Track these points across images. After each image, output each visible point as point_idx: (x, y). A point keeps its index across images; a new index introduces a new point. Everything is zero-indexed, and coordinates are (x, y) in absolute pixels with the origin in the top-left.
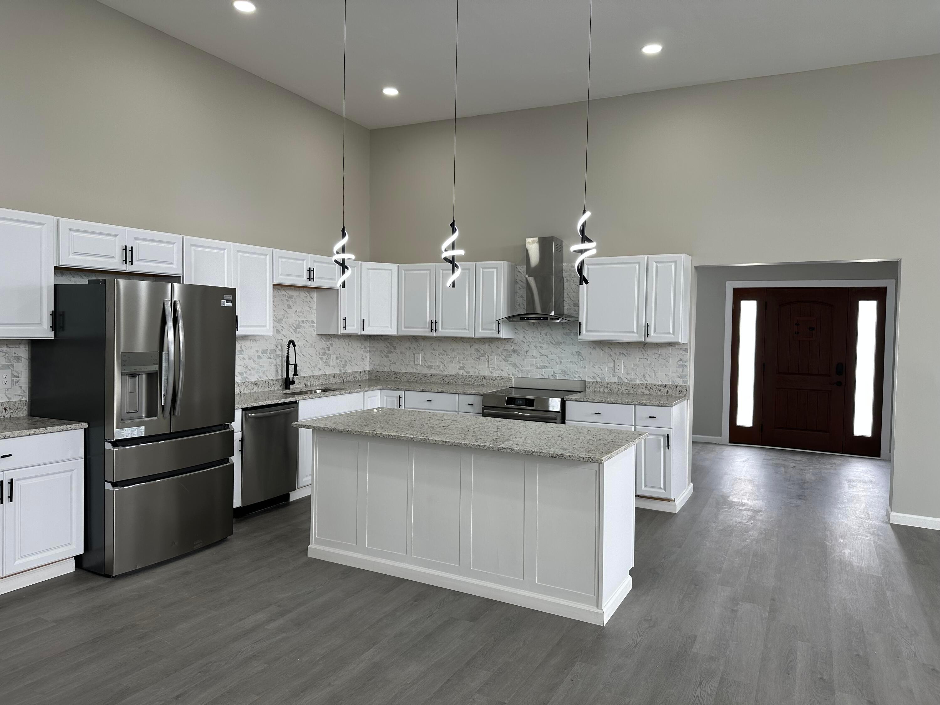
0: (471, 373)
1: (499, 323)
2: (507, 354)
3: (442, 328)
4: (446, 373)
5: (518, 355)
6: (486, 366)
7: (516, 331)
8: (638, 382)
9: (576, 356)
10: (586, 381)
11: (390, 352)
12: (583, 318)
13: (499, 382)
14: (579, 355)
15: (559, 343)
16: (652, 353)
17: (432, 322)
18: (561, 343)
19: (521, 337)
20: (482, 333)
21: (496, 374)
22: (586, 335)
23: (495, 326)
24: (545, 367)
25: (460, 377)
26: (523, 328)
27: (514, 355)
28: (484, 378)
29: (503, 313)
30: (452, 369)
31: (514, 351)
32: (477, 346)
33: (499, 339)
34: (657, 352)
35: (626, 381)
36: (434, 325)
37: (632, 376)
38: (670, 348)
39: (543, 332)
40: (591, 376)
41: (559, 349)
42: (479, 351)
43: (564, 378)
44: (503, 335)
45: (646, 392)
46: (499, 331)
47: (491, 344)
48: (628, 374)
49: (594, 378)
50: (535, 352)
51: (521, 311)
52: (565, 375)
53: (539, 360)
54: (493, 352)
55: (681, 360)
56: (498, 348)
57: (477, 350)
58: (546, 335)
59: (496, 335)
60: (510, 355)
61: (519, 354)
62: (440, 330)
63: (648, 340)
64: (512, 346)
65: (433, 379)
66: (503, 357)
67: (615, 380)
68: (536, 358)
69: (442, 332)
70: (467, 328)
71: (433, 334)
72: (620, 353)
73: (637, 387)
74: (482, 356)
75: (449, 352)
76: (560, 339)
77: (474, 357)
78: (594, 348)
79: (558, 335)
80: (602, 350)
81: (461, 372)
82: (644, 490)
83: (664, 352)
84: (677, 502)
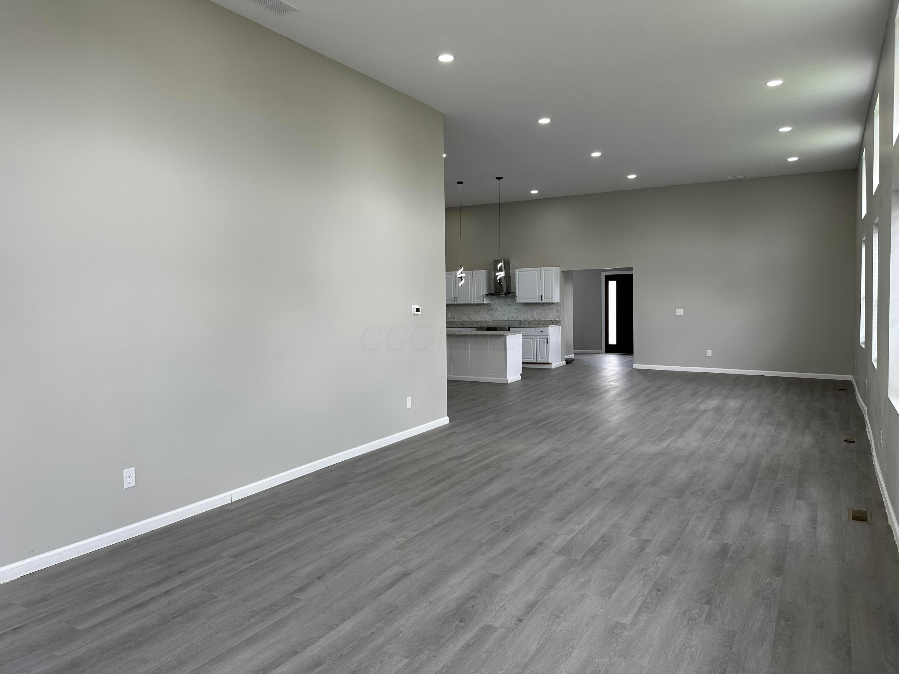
0: (473, 320)
1: (483, 297)
3: (459, 300)
5: (493, 311)
7: (492, 300)
8: (541, 319)
9: (517, 310)
10: (521, 321)
12: (517, 294)
13: (485, 323)
15: (510, 305)
16: (546, 307)
17: (454, 298)
19: (494, 303)
20: (476, 302)
21: (483, 320)
22: (518, 300)
23: (481, 298)
24: (504, 315)
25: (468, 322)
26: (494, 299)
27: (491, 311)
28: (478, 320)
29: (485, 293)
30: (464, 318)
31: (491, 309)
32: (475, 307)
33: (484, 304)
34: (548, 307)
35: (537, 320)
36: (455, 299)
37: (539, 317)
38: (553, 305)
41: (510, 307)
43: (512, 320)
44: (485, 302)
45: (544, 323)
46: (483, 301)
47: (481, 307)
48: (537, 316)
49: (524, 319)
50: (500, 309)
51: (493, 292)
52: (513, 318)
53: (502, 312)
54: (482, 310)
55: (557, 310)
56: (484, 308)
57: (475, 309)
58: (504, 301)
59: (482, 302)
60: (489, 311)
62: (458, 301)
63: (542, 302)
64: (490, 307)
65: (456, 323)
66: (486, 312)
67: (532, 319)
68: (500, 312)
69: (459, 302)
70: (470, 299)
71: (455, 303)
72: (534, 308)
73: (541, 322)
74: (477, 312)
75: (462, 311)
76: (510, 303)
77: (474, 313)
78: (524, 306)
79: (509, 301)
80: (527, 307)
81: (468, 320)
82: (540, 361)
83: (551, 306)
84: (552, 365)
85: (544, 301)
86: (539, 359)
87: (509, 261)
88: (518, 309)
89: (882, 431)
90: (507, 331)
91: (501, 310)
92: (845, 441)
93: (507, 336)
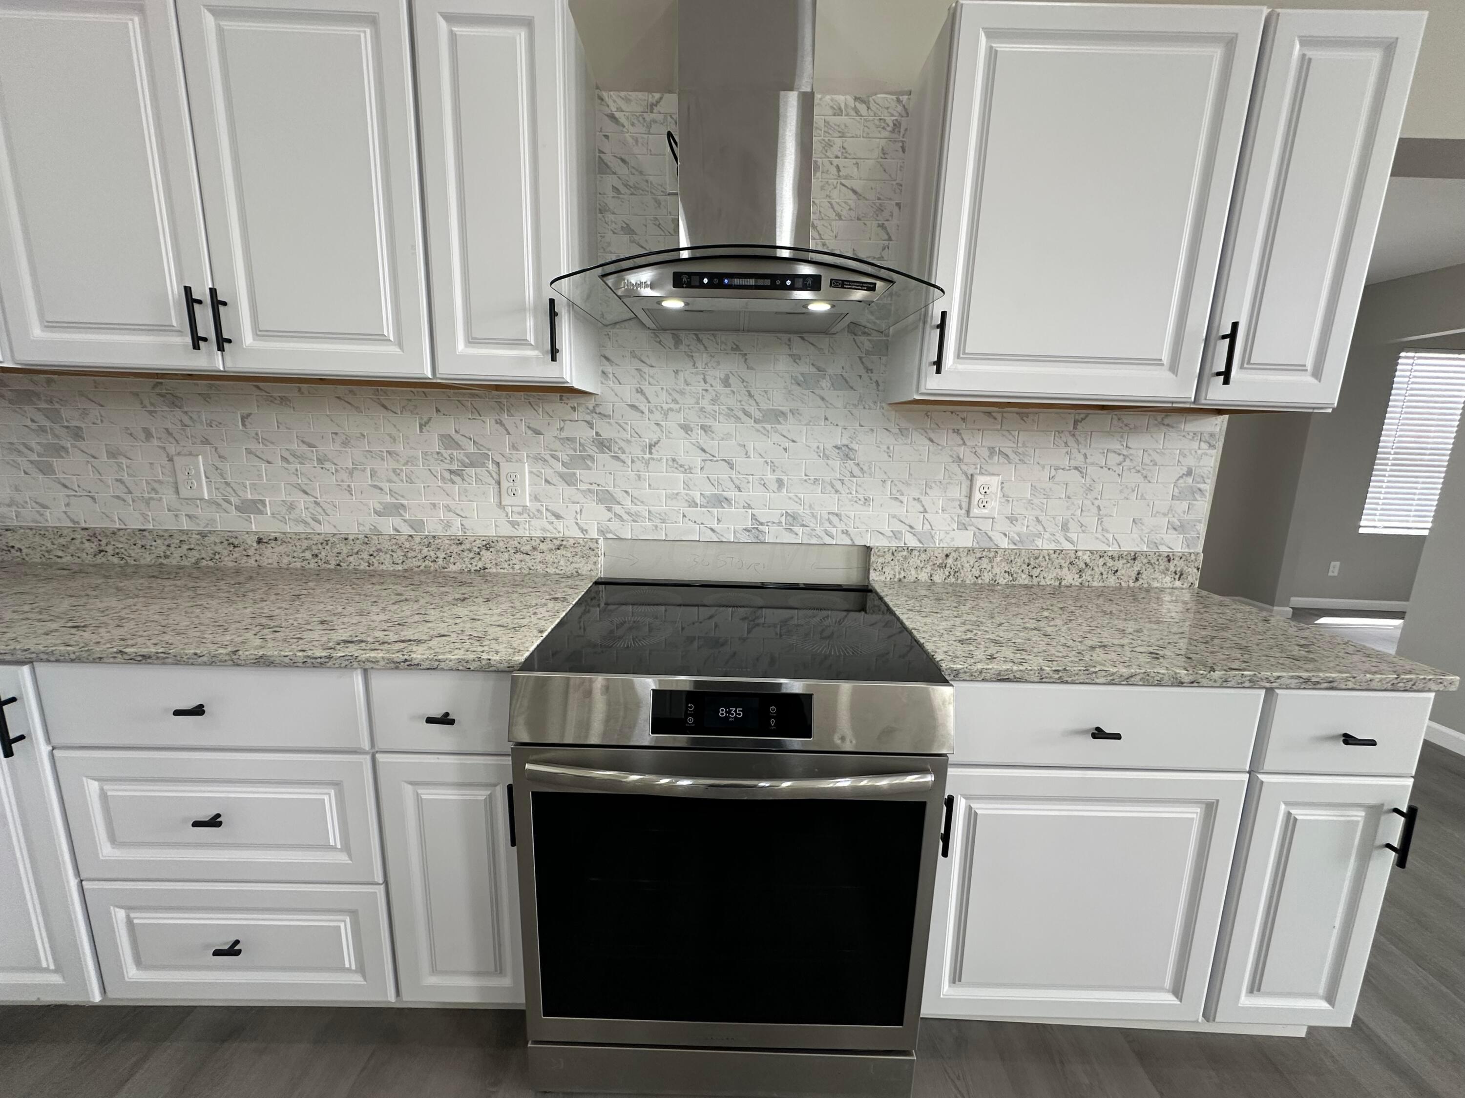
1: (553, 314)
2: (572, 458)
3: (259, 333)
4: (325, 529)
5: (617, 458)
6: (492, 499)
7: (609, 369)
8: (1045, 544)
10: (868, 549)
11: (59, 451)
13: (549, 558)
14: (847, 456)
17: (191, 301)
18: (783, 414)
19: (627, 392)
20: (468, 359)
23: (538, 326)
25: (386, 545)
26: (634, 355)
28: (487, 547)
34: (1117, 446)
35: (1004, 544)
40: (886, 530)
41: (776, 438)
42: (458, 446)
44: (568, 370)
46: (554, 353)
48: (1012, 519)
49: (896, 535)
52: (795, 529)
53: (699, 476)
55: (1189, 473)
56: (538, 433)
57: (448, 441)
60: (583, 460)
61: (623, 457)
62: (248, 338)
64: (590, 425)
68: (689, 470)
69: (260, 351)
70: (389, 331)
73: (1044, 564)
80: (931, 440)
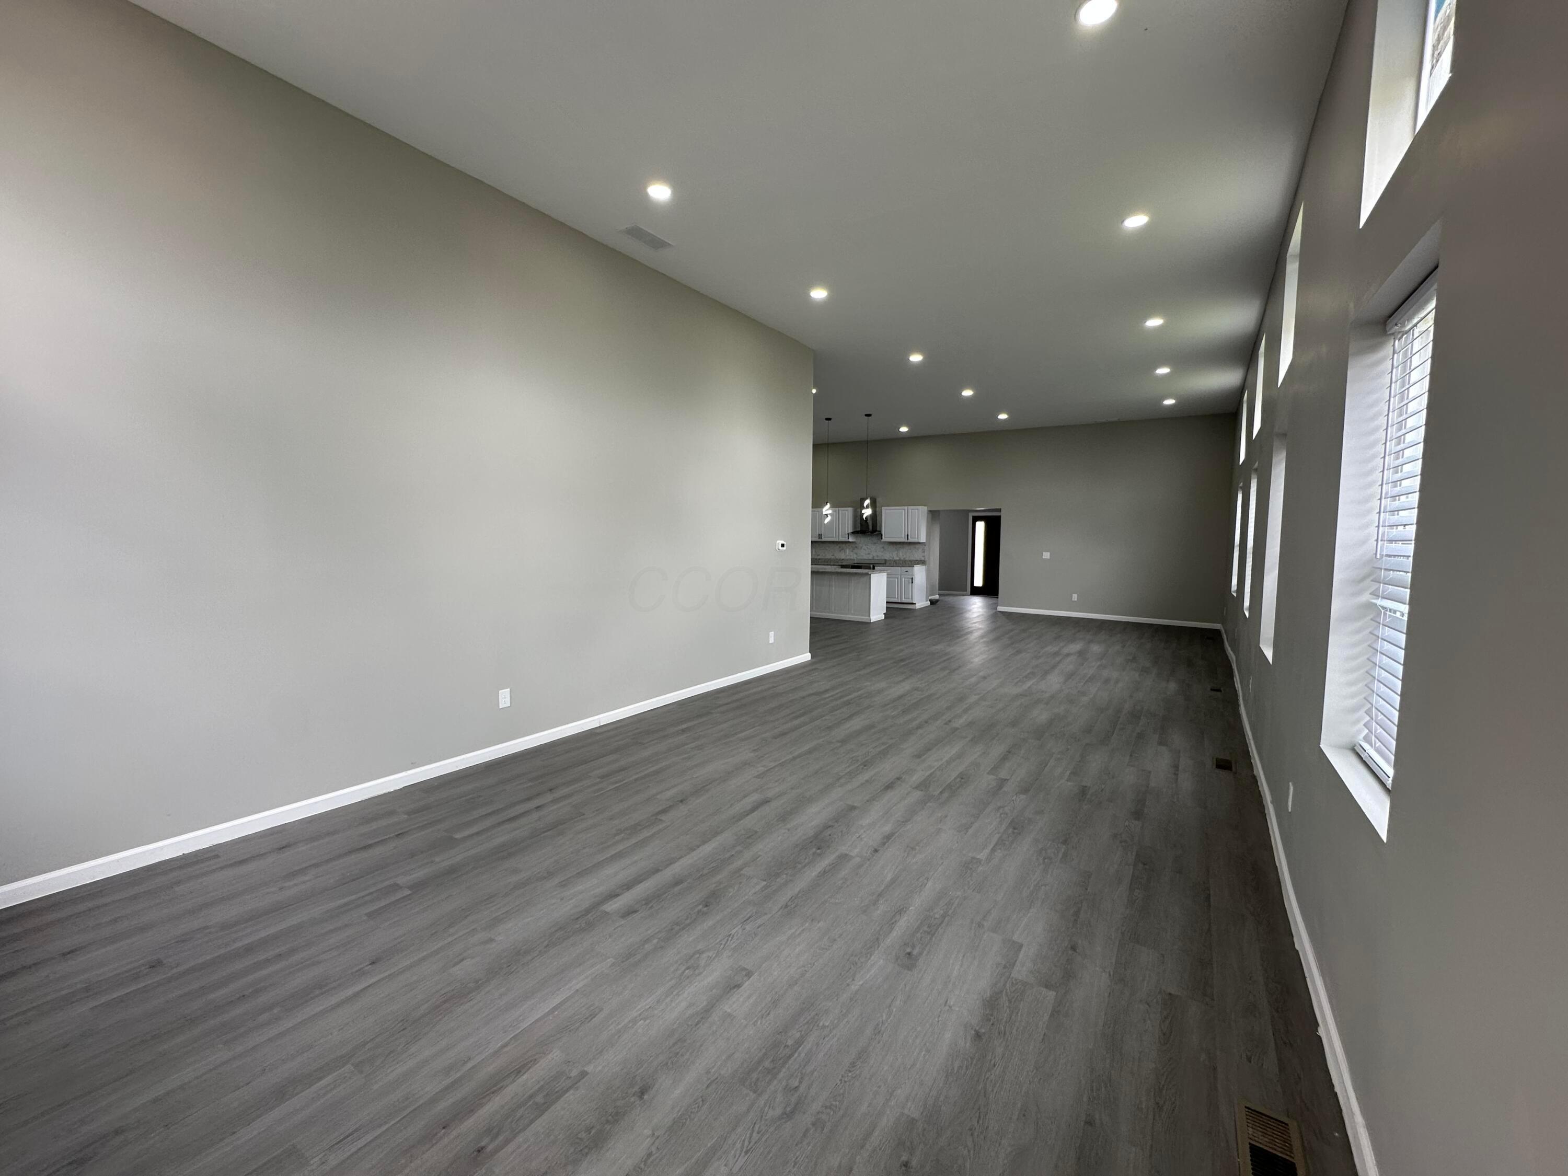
0: (837, 557)
1: (849, 535)
2: (852, 547)
3: (824, 537)
5: (858, 549)
6: (844, 554)
8: (907, 559)
12: (883, 533)
15: (875, 543)
16: (912, 547)
17: (819, 535)
20: (842, 539)
21: (848, 558)
22: (884, 539)
23: (847, 536)
24: (869, 554)
27: (856, 549)
29: (851, 530)
30: (829, 556)
31: (856, 547)
32: (839, 545)
33: (849, 542)
34: (914, 546)
35: (902, 559)
37: (905, 556)
38: (919, 544)
39: (869, 538)
43: (877, 558)
45: (910, 563)
46: (848, 538)
47: (846, 544)
48: (903, 556)
50: (864, 547)
51: (859, 529)
54: (847, 548)
57: (840, 547)
58: (870, 540)
59: (847, 540)
60: (854, 549)
63: (909, 541)
65: (820, 561)
66: (851, 550)
67: (898, 559)
68: (864, 549)
69: (824, 539)
71: (820, 540)
72: (900, 547)
74: (842, 550)
75: (827, 548)
76: (875, 541)
77: (839, 550)
78: (890, 545)
79: (875, 539)
80: (893, 546)
81: (833, 557)
82: (904, 600)
83: (917, 546)
84: (917, 605)
85: (910, 540)
86: (903, 599)
87: (876, 499)
88: (883, 548)
89: (1251, 681)
90: (871, 569)
91: (866, 549)
92: (1212, 690)
93: (872, 575)
